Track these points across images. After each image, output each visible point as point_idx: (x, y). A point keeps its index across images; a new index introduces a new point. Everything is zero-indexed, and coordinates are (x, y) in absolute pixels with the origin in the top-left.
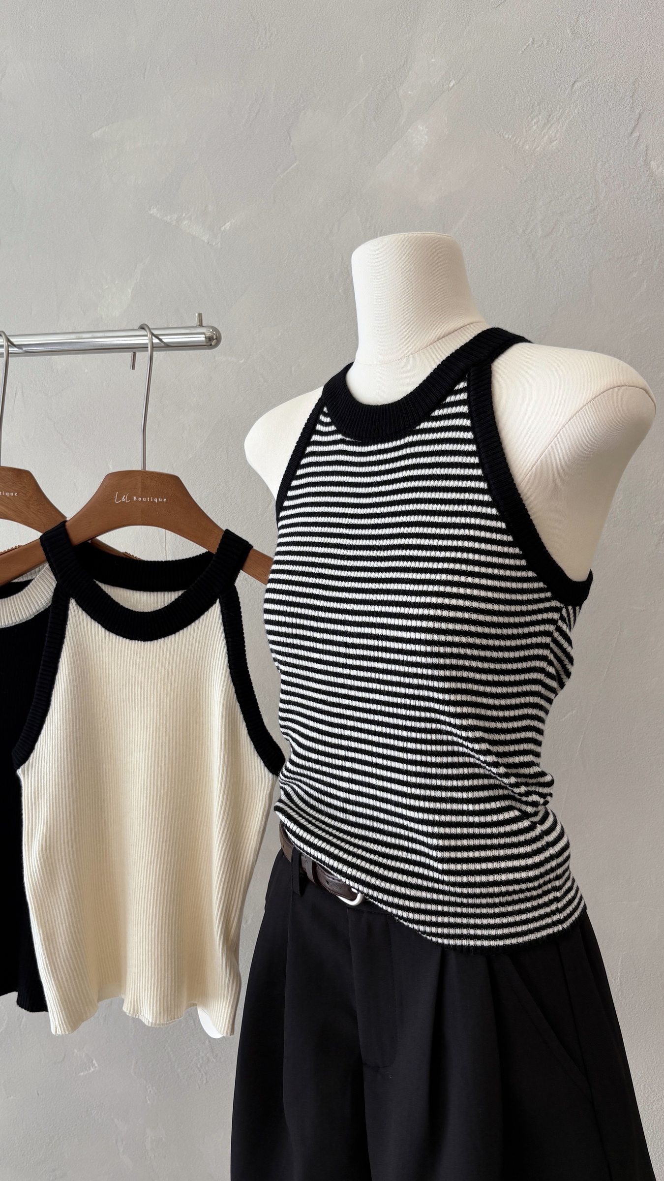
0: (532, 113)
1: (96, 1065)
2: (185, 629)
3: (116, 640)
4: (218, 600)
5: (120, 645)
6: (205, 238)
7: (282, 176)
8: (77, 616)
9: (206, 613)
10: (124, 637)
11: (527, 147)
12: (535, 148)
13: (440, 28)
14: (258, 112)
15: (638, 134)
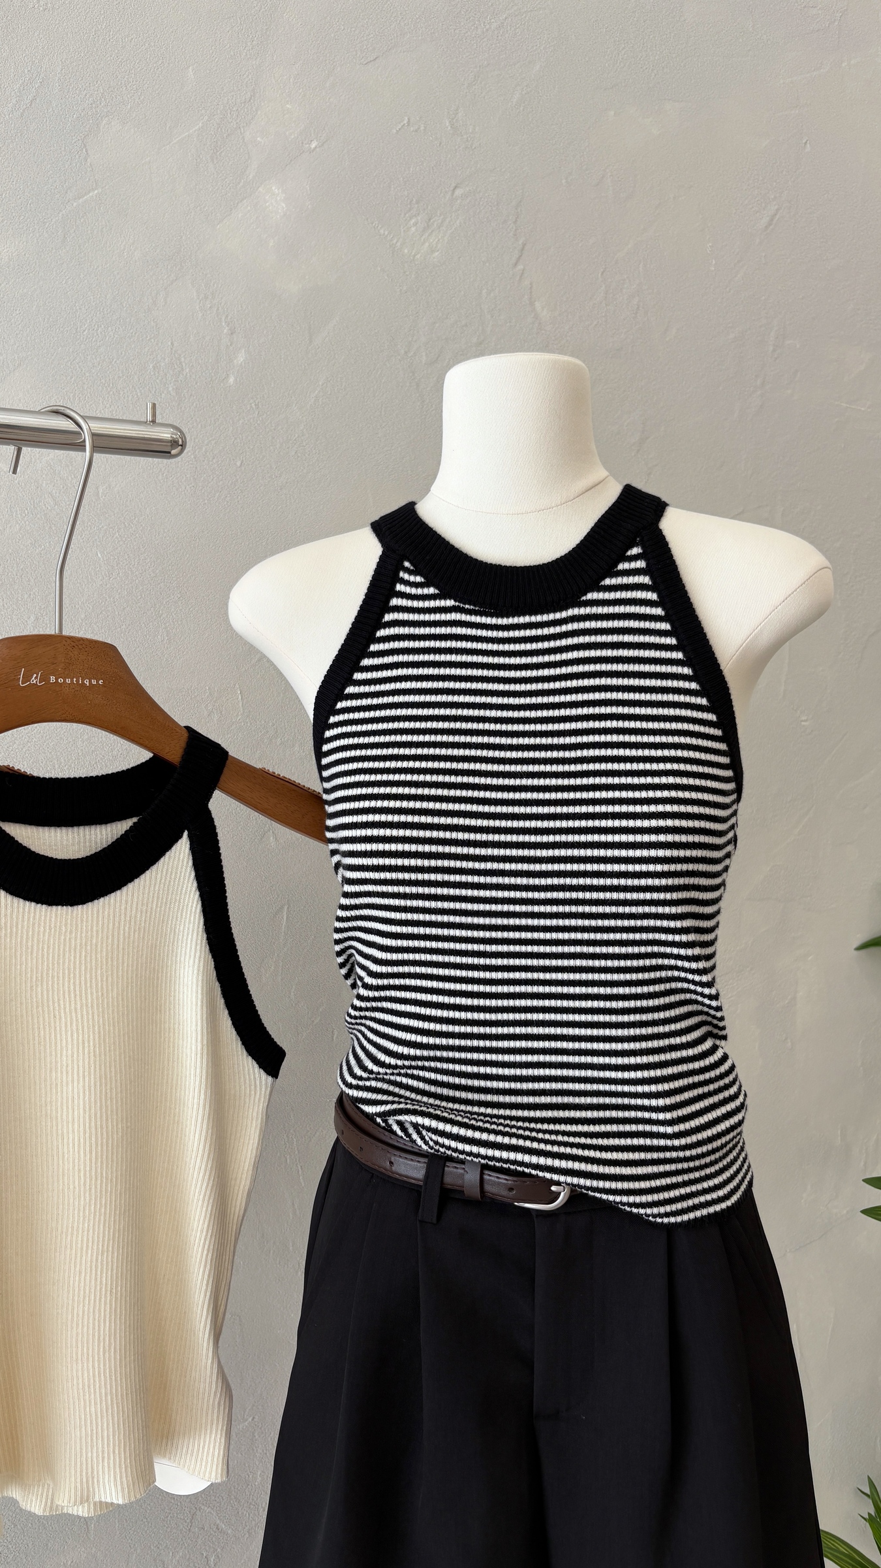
0: (410, 210)
4: (186, 833)
9: (170, 852)
11: (406, 251)
12: (414, 256)
13: (297, 66)
14: (34, 99)
15: (522, 267)
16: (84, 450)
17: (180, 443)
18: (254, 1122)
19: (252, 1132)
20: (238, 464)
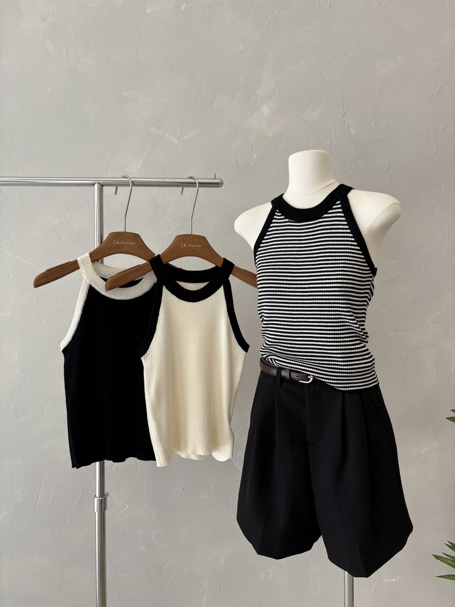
0: (307, 106)
1: (127, 507)
2: (210, 297)
3: (182, 302)
4: (222, 285)
5: (184, 304)
6: (176, 142)
7: (209, 120)
8: (166, 293)
9: (218, 291)
10: (185, 301)
11: (306, 118)
12: (309, 119)
13: (272, 70)
14: (199, 93)
15: (345, 118)
16: (197, 187)
17: (221, 183)
18: (241, 364)
19: (240, 366)
20: (254, 188)
